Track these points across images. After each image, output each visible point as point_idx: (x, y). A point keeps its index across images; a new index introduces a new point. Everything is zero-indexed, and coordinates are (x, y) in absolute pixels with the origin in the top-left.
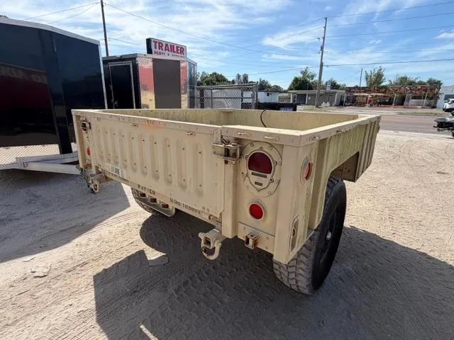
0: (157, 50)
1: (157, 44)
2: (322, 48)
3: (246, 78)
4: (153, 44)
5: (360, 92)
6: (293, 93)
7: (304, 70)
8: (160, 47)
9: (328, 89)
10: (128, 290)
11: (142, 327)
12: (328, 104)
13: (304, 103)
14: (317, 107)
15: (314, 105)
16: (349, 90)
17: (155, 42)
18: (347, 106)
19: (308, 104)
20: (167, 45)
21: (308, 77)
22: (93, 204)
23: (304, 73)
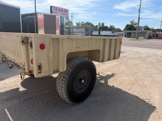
0: (55, 11)
1: (55, 8)
2: (139, 10)
3: (103, 24)
4: (53, 9)
5: (160, 32)
6: (125, 32)
7: (132, 21)
8: (56, 10)
9: (143, 30)
10: (6, 99)
11: (5, 109)
12: (143, 37)
13: (131, 37)
14: (137, 39)
15: (135, 38)
16: (154, 30)
17: (54, 8)
18: (153, 38)
19: (132, 38)
20: (59, 9)
21: (134, 24)
22: (8, 72)
23: (132, 22)
